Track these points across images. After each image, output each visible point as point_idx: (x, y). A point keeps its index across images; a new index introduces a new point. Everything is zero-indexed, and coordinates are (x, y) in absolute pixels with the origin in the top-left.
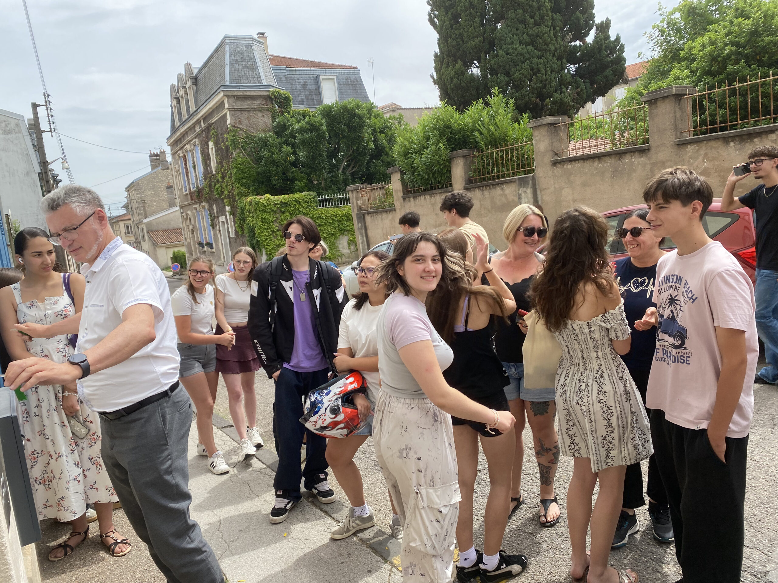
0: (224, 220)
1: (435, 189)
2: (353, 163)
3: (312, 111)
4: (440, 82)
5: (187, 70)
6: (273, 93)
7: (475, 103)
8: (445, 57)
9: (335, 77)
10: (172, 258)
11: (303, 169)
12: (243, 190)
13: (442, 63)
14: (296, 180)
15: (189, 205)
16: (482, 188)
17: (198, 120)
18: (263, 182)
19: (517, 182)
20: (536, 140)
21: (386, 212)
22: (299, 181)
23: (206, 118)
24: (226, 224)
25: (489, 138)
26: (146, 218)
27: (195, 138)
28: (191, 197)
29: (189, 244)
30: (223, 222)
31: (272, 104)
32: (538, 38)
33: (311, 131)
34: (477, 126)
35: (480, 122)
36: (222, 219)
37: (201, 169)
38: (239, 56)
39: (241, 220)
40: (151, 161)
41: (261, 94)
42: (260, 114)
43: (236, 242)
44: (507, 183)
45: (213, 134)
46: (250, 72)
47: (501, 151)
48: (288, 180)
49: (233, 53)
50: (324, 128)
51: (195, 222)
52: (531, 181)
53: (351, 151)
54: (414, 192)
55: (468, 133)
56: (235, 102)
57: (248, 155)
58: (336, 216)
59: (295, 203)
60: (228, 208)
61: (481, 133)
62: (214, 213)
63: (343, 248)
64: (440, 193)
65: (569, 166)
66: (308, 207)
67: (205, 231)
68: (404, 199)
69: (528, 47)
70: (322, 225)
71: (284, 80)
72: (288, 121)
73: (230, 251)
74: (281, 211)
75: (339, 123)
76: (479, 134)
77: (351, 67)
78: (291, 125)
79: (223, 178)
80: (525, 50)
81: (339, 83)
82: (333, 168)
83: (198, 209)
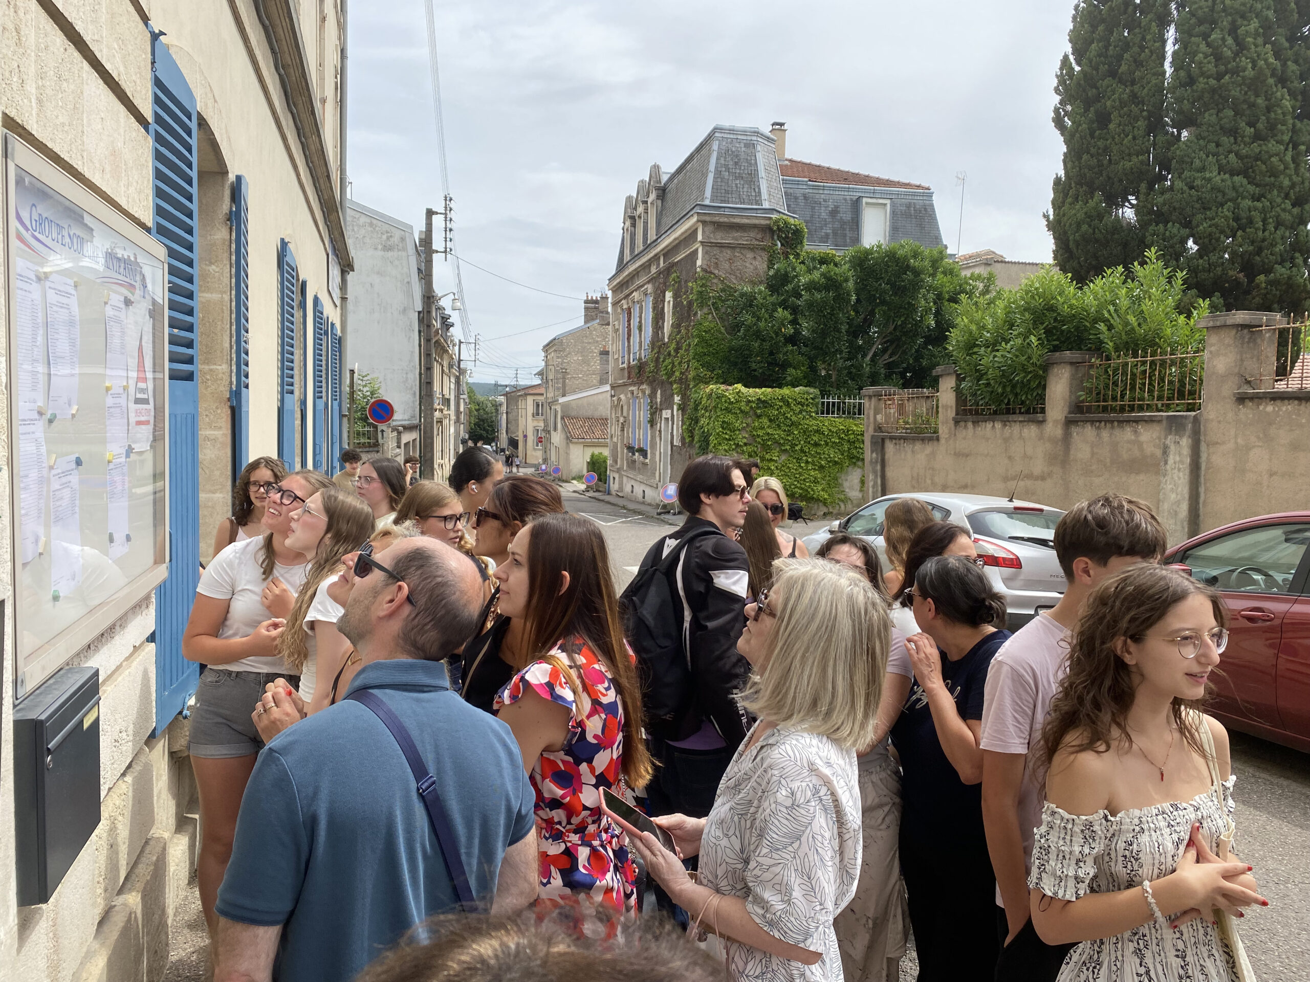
0: (669, 416)
1: (1014, 413)
2: (894, 346)
3: (838, 254)
4: (1057, 227)
5: (653, 175)
6: (777, 221)
7: (1109, 271)
8: (1073, 185)
9: (888, 202)
10: (588, 463)
11: (804, 349)
12: (703, 372)
13: (1066, 195)
14: (790, 365)
15: (625, 385)
16: (1098, 424)
17: (656, 255)
18: (735, 364)
19: (1164, 422)
20: (1211, 352)
21: (923, 440)
22: (794, 368)
23: (668, 253)
24: (670, 423)
25: (1124, 337)
26: (564, 395)
27: (648, 282)
28: (629, 373)
29: (615, 445)
30: (667, 419)
31: (773, 239)
32: (1259, 163)
33: (827, 288)
34: (1105, 312)
35: (1111, 308)
36: (666, 414)
37: (648, 331)
38: (732, 159)
39: (692, 419)
40: (586, 309)
41: (756, 222)
42: (750, 255)
43: (679, 453)
44: (1146, 421)
45: (674, 280)
46: (746, 186)
47: (1144, 363)
48: (777, 365)
49: (724, 154)
50: (851, 284)
51: (628, 414)
52: (1190, 425)
53: (892, 327)
54: (977, 413)
55: (1088, 324)
56: (714, 232)
57: (721, 318)
58: (847, 432)
59: (781, 404)
60: (677, 399)
61: (1110, 327)
62: (656, 403)
63: (851, 488)
64: (1021, 422)
65: (1270, 408)
66: (800, 412)
67: (640, 429)
68: (957, 422)
69: (1236, 178)
70: (820, 445)
71: (801, 202)
72: (794, 269)
73: (669, 467)
74: (756, 414)
75: (877, 280)
76: (1106, 328)
77: (919, 187)
78: (796, 276)
79: (677, 350)
80: (1229, 183)
81: (894, 213)
82: (855, 352)
83: (635, 393)
